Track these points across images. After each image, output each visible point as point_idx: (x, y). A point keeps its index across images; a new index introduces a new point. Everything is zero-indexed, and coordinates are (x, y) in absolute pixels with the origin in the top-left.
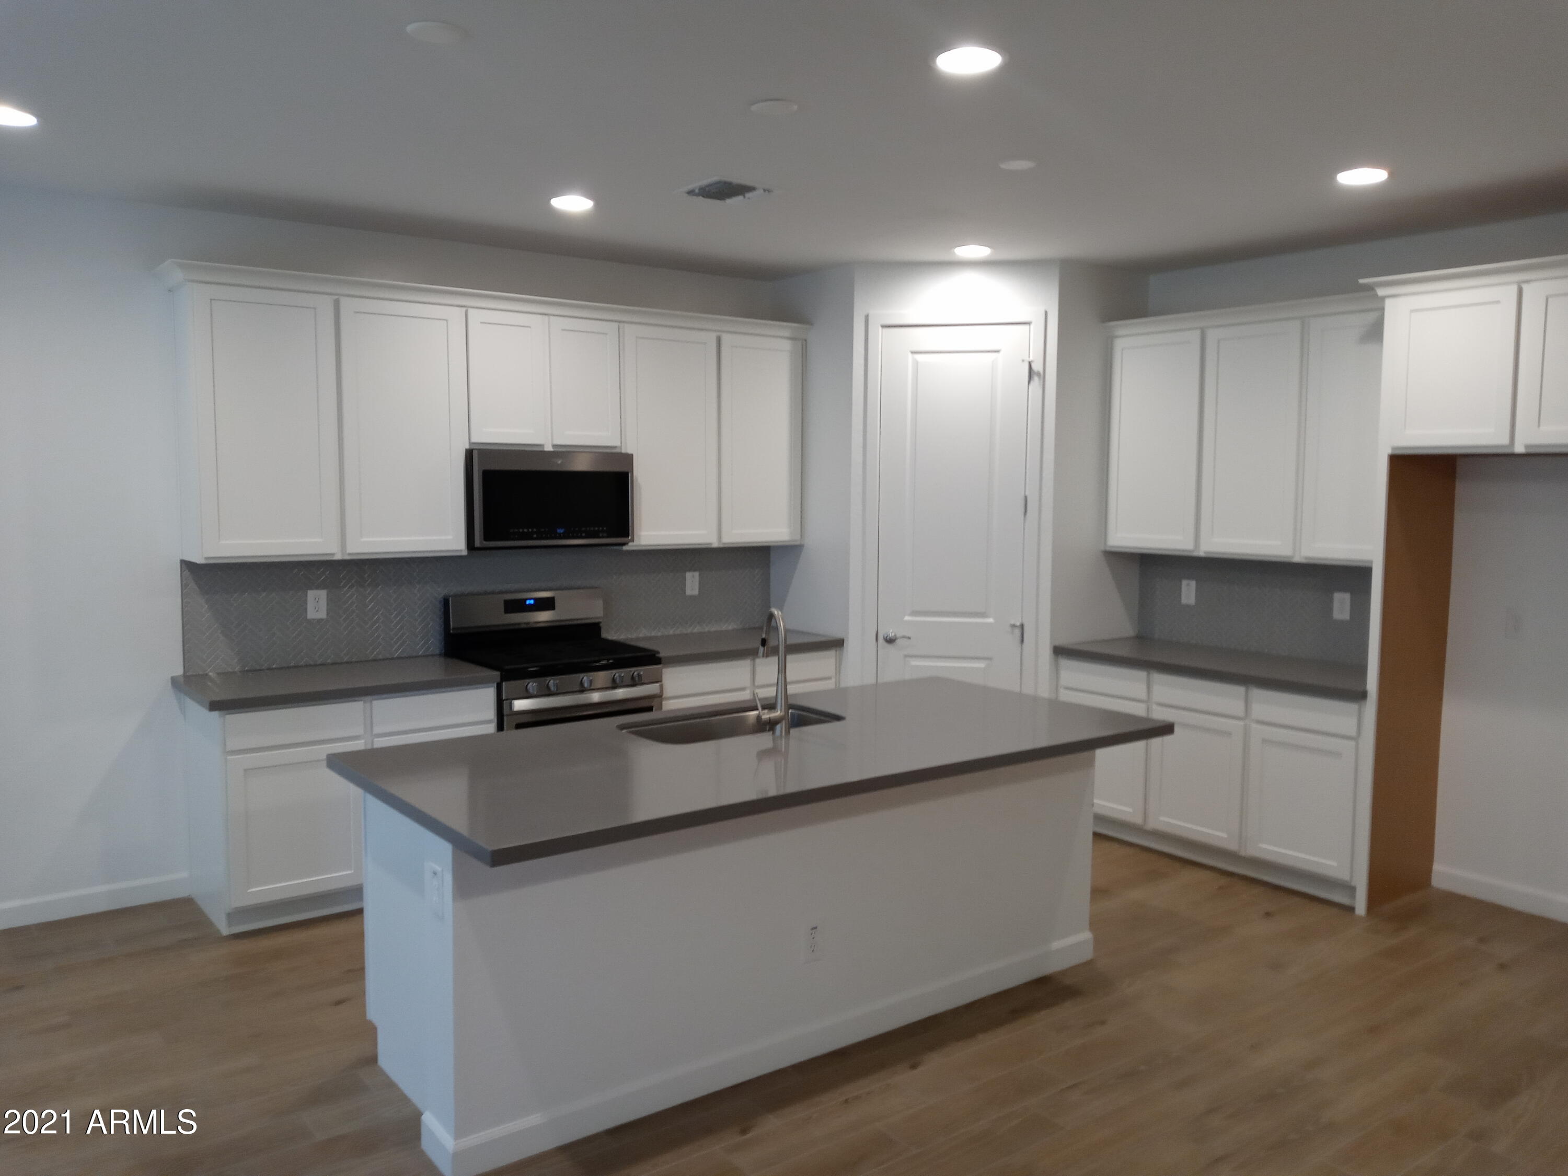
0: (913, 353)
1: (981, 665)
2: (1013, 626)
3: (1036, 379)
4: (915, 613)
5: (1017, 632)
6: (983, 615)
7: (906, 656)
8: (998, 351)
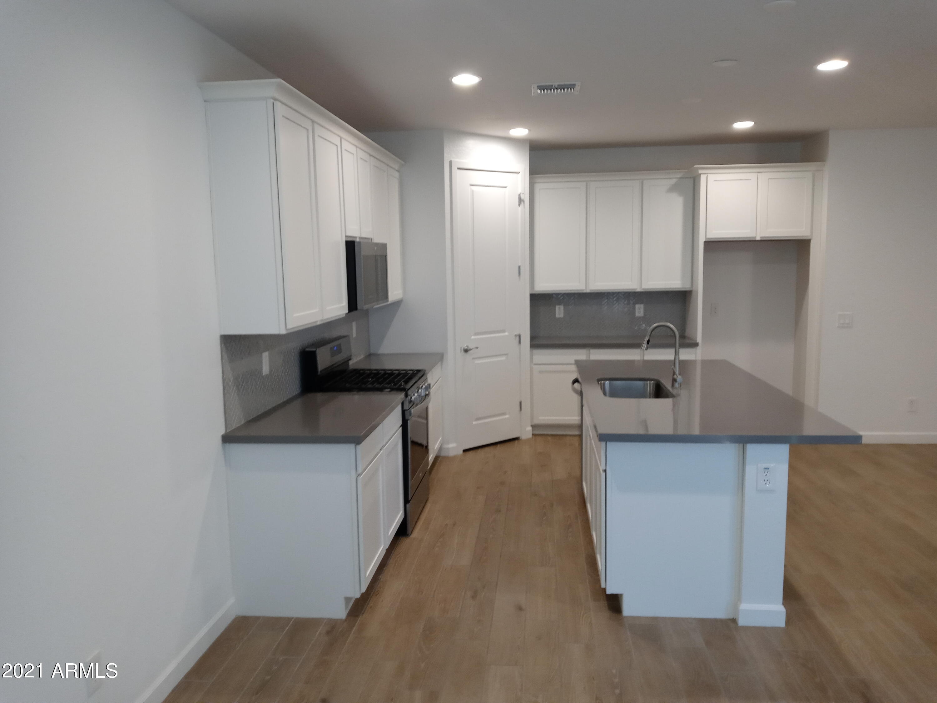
0: (471, 185)
1: (503, 358)
2: (516, 335)
3: (522, 203)
4: (476, 334)
5: (518, 338)
6: (503, 331)
7: (473, 359)
8: (506, 187)
